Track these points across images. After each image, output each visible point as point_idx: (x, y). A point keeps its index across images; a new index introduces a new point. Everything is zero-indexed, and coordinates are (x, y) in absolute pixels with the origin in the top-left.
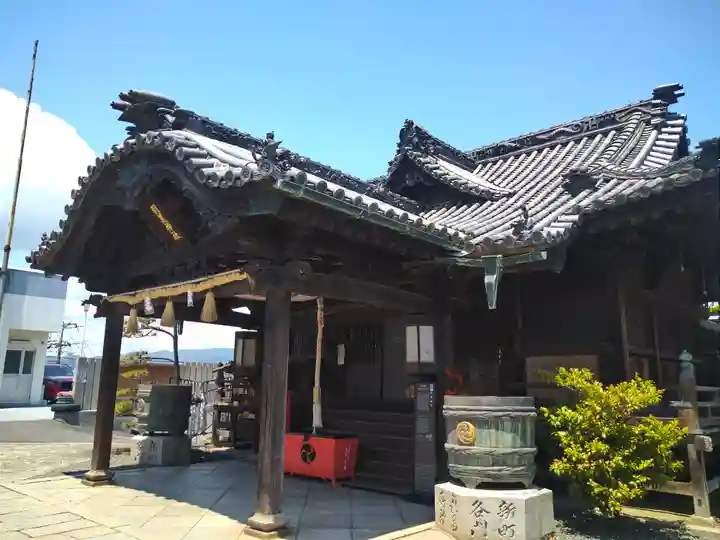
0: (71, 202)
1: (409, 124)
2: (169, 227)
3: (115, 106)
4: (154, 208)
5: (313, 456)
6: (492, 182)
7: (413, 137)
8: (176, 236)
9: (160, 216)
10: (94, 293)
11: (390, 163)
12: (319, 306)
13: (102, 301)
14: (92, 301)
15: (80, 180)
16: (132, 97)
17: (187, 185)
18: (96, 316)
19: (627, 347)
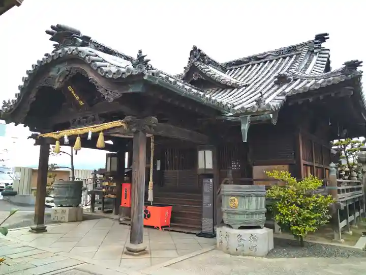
0: (22, 84)
1: (195, 48)
2: (77, 98)
3: (48, 32)
4: (70, 88)
5: (149, 216)
6: (235, 79)
7: (197, 55)
8: (81, 103)
9: (73, 92)
10: (34, 133)
11: (185, 68)
12: (152, 140)
13: (38, 137)
14: (33, 137)
15: (28, 72)
16: (58, 28)
17: (91, 75)
18: (35, 145)
19: (302, 162)
